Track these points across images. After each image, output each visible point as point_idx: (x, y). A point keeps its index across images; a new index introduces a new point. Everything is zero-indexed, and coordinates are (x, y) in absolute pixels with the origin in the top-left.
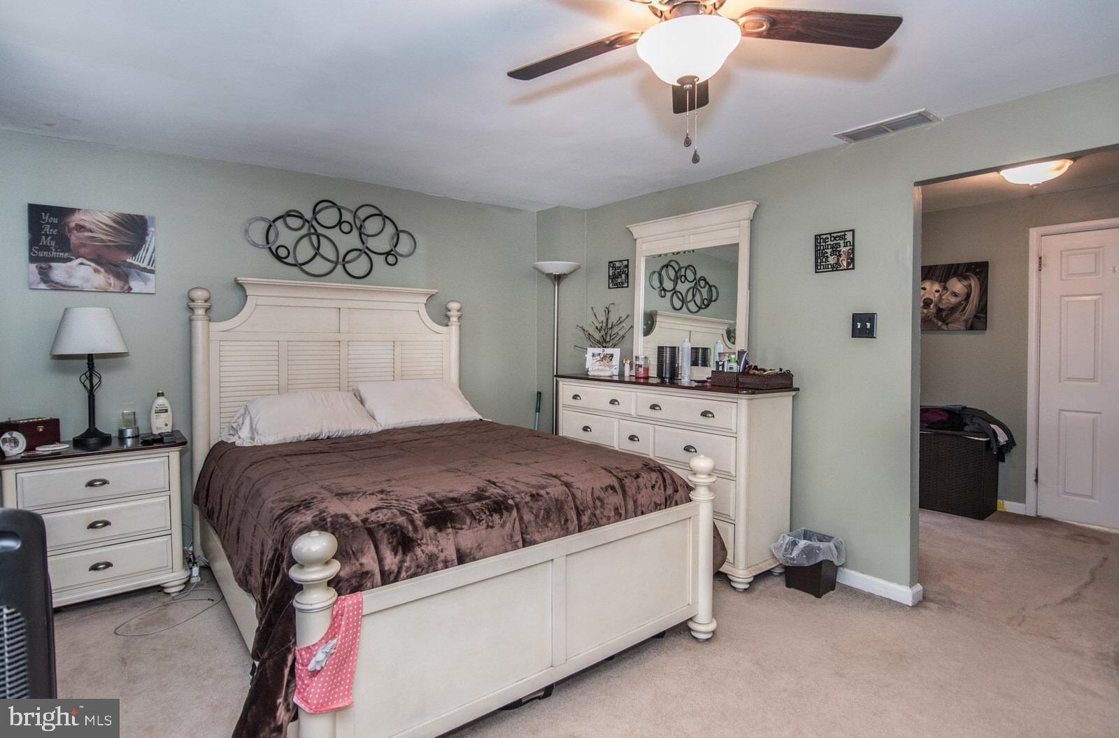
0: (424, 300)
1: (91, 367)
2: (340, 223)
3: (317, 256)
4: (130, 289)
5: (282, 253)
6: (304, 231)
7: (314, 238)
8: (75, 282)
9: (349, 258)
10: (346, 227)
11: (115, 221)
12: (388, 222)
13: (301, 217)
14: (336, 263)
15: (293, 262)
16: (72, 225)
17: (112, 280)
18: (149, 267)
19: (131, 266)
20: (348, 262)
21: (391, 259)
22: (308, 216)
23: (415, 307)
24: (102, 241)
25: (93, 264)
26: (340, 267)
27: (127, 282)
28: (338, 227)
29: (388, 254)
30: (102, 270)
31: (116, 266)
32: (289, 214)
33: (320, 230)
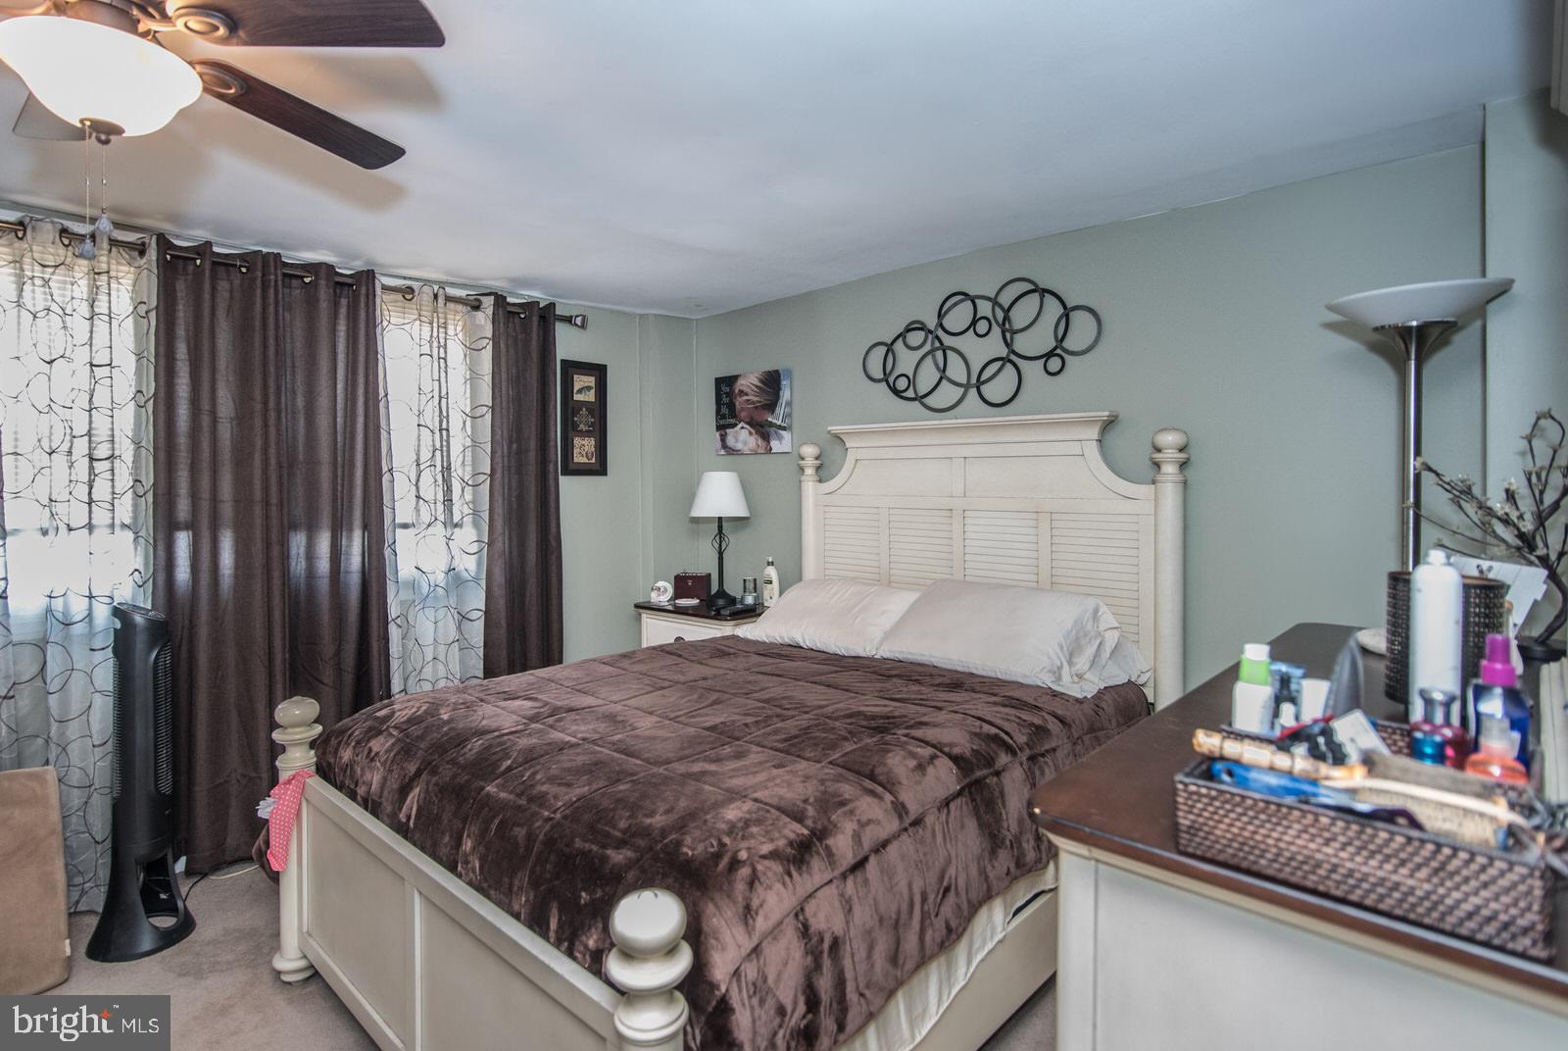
0: (1094, 433)
1: (720, 528)
2: (974, 323)
3: (944, 380)
4: (771, 449)
5: (902, 384)
6: (927, 347)
7: (939, 354)
8: (739, 446)
9: (986, 375)
10: (982, 327)
11: (761, 381)
12: (1049, 299)
13: (922, 328)
14: (967, 387)
15: (913, 396)
16: (737, 391)
17: (760, 442)
18: (783, 424)
19: (771, 425)
20: (984, 382)
21: (1054, 364)
22: (932, 323)
23: (1076, 448)
24: (753, 403)
25: (748, 427)
26: (973, 392)
27: (769, 442)
28: (972, 329)
29: (1050, 355)
30: (754, 432)
31: (762, 426)
32: (908, 330)
33: (948, 340)
